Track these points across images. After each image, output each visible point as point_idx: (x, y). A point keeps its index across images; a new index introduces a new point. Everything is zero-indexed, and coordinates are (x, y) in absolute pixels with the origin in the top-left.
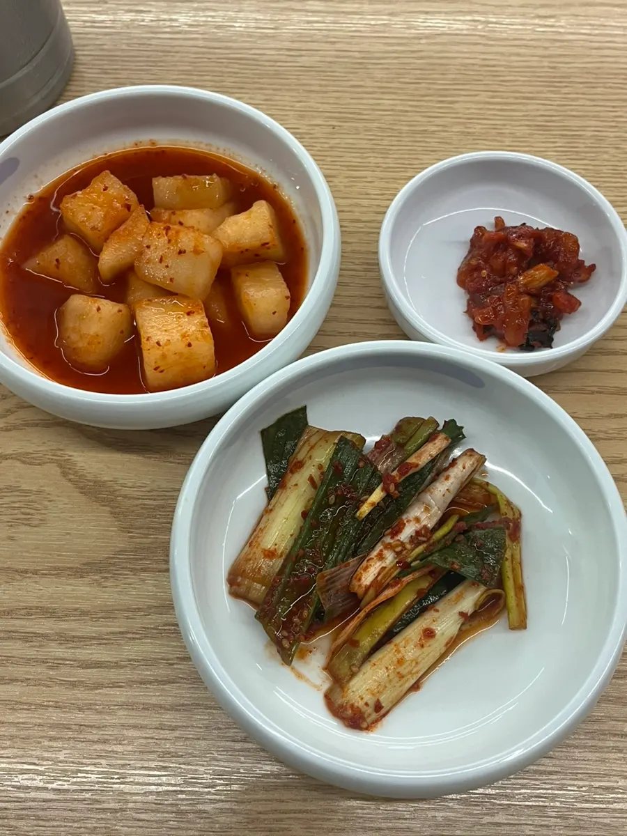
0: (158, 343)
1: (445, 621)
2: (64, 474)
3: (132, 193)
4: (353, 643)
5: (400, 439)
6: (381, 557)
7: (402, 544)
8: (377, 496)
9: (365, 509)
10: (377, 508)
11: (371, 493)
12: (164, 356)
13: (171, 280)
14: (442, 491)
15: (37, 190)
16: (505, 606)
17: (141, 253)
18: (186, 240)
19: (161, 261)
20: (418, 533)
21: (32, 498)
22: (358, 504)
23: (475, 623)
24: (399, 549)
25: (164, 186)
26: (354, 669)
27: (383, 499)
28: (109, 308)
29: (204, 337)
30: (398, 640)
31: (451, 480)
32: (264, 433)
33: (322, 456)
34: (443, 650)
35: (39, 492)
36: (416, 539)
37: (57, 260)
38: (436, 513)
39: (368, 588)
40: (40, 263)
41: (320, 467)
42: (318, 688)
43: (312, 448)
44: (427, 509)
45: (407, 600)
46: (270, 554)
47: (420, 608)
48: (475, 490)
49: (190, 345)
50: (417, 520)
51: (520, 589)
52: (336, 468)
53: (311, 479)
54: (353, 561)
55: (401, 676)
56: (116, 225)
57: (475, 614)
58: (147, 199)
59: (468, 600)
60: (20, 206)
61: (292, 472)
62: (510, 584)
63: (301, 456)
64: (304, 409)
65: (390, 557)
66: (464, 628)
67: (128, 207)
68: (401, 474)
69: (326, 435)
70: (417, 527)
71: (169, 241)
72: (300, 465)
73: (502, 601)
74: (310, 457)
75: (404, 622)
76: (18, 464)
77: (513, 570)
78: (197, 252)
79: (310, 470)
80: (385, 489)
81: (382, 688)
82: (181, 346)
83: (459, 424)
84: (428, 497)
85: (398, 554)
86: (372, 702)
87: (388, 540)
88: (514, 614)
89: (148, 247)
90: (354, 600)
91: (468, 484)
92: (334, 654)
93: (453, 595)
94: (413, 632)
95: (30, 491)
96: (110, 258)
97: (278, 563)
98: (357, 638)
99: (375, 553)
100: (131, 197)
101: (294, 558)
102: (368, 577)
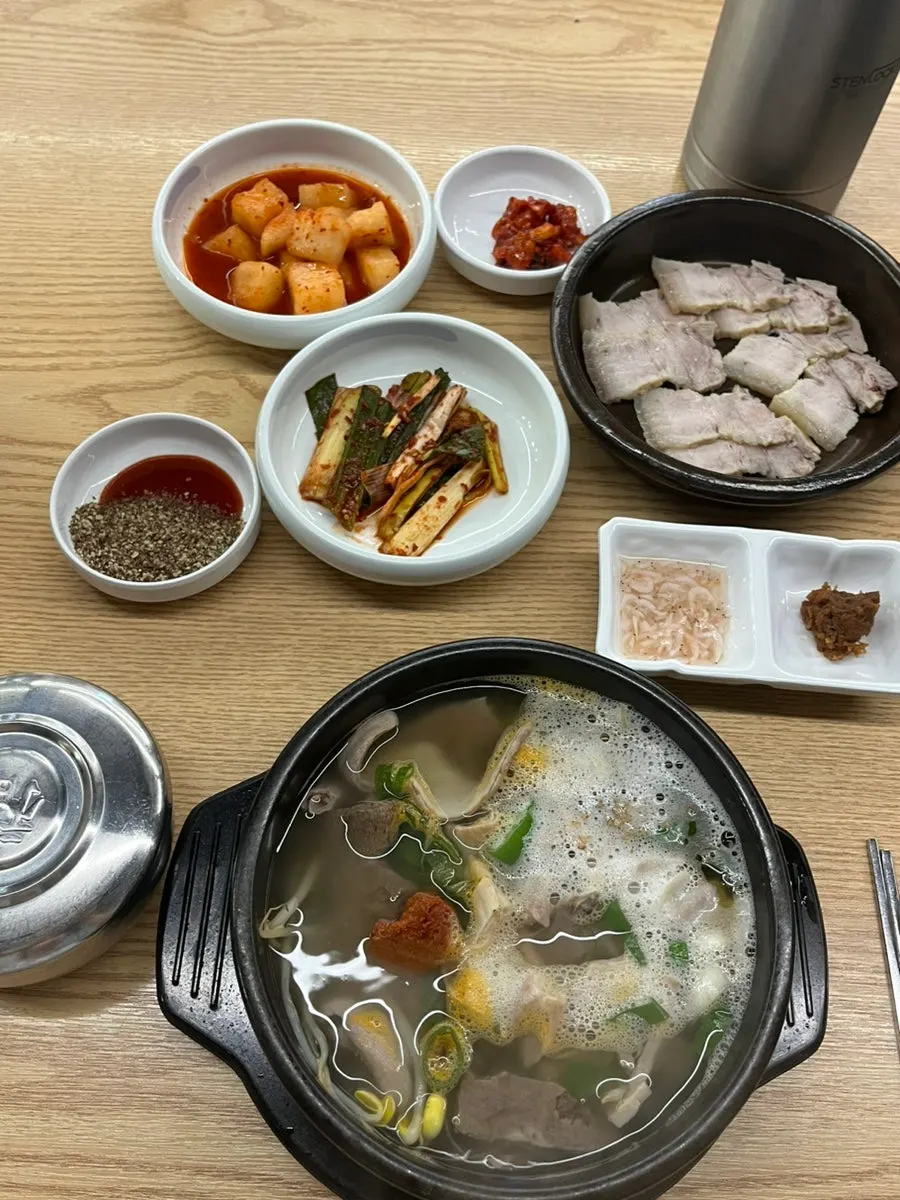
0: (307, 288)
1: (453, 492)
2: (241, 385)
3: (284, 194)
4: (392, 515)
5: (406, 387)
6: (403, 461)
7: (417, 451)
8: (395, 421)
9: (388, 431)
10: (395, 429)
11: (390, 420)
12: (310, 299)
13: (315, 250)
14: (440, 414)
15: (210, 195)
16: (492, 483)
17: (292, 234)
18: (326, 223)
19: (307, 238)
20: (427, 443)
21: (219, 399)
22: (383, 428)
23: (474, 494)
24: (415, 454)
25: (307, 191)
26: (396, 529)
27: (399, 425)
28: (269, 268)
29: (339, 284)
30: (424, 508)
31: (444, 406)
32: (308, 393)
33: (352, 403)
34: (454, 511)
35: (225, 396)
36: (425, 448)
37: (230, 240)
38: (438, 431)
39: (397, 479)
40: (217, 244)
41: (352, 410)
42: (373, 547)
43: (344, 400)
44: (432, 428)
45: (425, 483)
46: (326, 467)
47: (436, 486)
48: (465, 415)
49: (328, 290)
50: (426, 436)
51: (501, 470)
52: (363, 409)
53: (347, 419)
54: (385, 467)
55: (428, 528)
56: (273, 214)
57: (474, 489)
58: (294, 199)
59: (466, 477)
60: (198, 206)
61: (332, 417)
62: (494, 467)
63: (337, 407)
64: (333, 376)
65: (410, 460)
66: (466, 498)
67: (282, 204)
68: (410, 405)
69: (352, 391)
70: (426, 440)
71: (314, 223)
72: (337, 412)
73: (490, 478)
74: (344, 406)
75: (425, 497)
76: (207, 378)
77: (496, 460)
78: (334, 229)
79: (346, 413)
80: (400, 417)
81: (414, 536)
82: (321, 292)
83: (445, 371)
84: (431, 421)
85: (415, 457)
86: (410, 545)
87: (407, 451)
88: (499, 484)
89: (298, 229)
90: (389, 489)
91: (457, 410)
92: (381, 524)
93: (455, 476)
94: (434, 500)
95: (218, 396)
96: (268, 238)
97: (331, 472)
98: (395, 512)
99: (399, 460)
100: (283, 196)
101: (344, 466)
102: (396, 473)
